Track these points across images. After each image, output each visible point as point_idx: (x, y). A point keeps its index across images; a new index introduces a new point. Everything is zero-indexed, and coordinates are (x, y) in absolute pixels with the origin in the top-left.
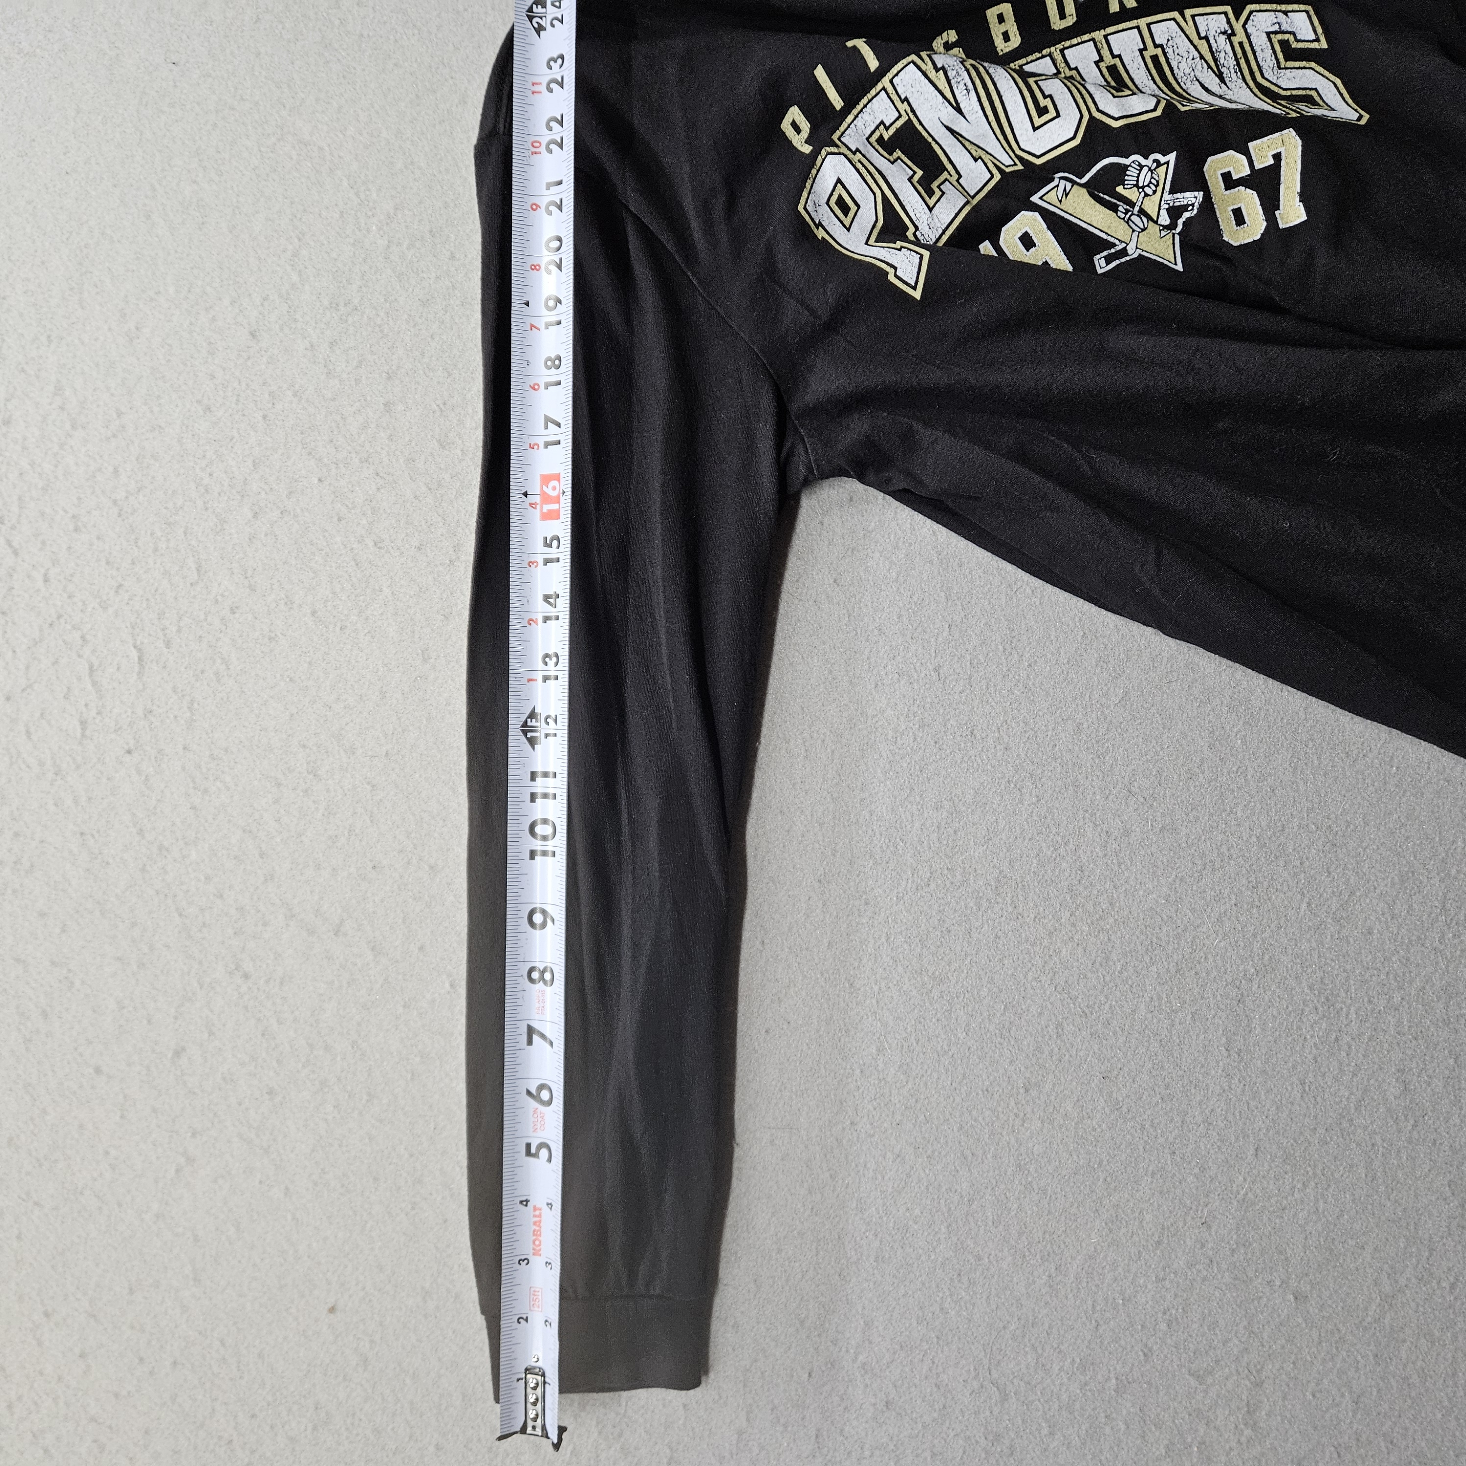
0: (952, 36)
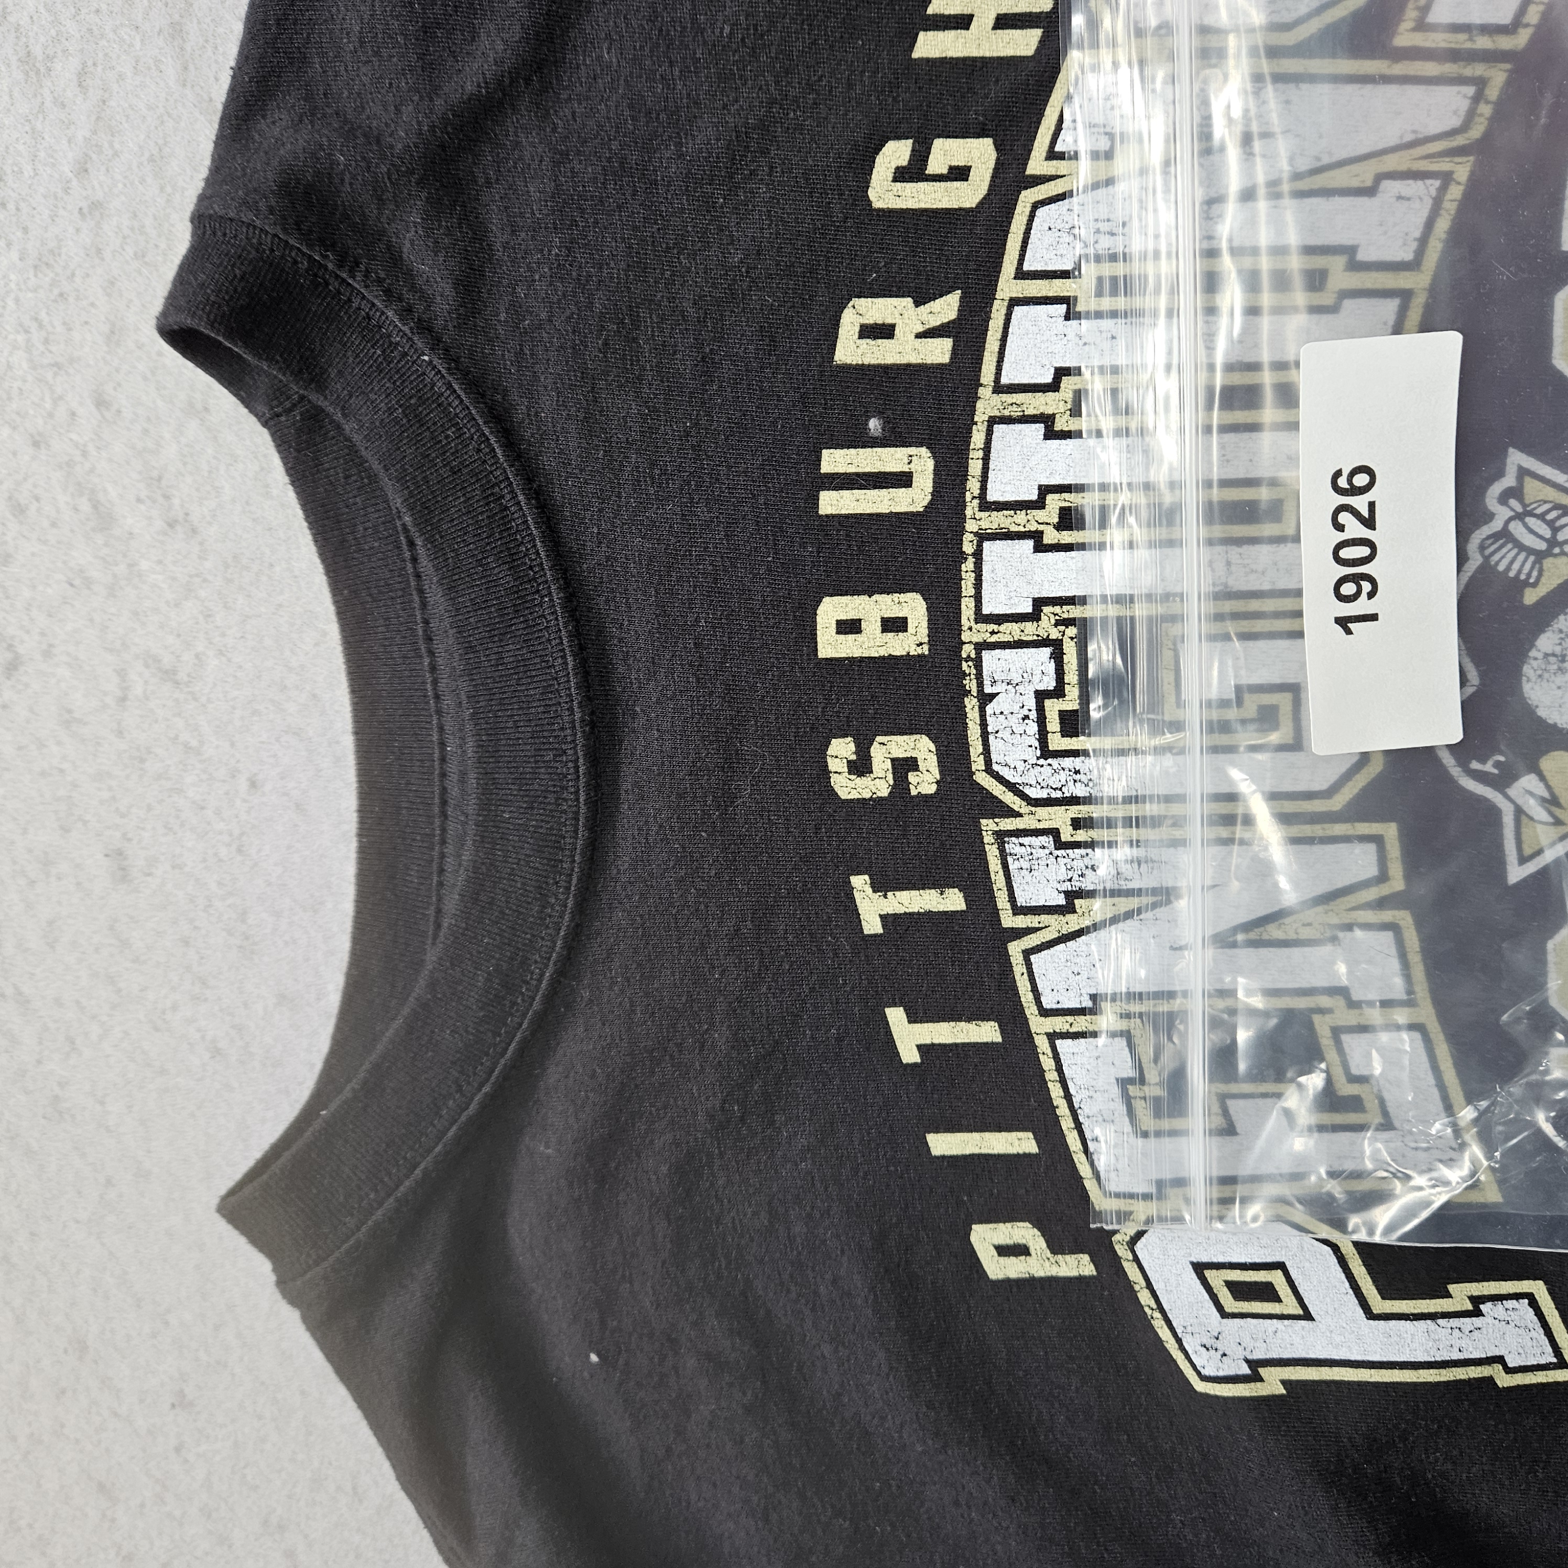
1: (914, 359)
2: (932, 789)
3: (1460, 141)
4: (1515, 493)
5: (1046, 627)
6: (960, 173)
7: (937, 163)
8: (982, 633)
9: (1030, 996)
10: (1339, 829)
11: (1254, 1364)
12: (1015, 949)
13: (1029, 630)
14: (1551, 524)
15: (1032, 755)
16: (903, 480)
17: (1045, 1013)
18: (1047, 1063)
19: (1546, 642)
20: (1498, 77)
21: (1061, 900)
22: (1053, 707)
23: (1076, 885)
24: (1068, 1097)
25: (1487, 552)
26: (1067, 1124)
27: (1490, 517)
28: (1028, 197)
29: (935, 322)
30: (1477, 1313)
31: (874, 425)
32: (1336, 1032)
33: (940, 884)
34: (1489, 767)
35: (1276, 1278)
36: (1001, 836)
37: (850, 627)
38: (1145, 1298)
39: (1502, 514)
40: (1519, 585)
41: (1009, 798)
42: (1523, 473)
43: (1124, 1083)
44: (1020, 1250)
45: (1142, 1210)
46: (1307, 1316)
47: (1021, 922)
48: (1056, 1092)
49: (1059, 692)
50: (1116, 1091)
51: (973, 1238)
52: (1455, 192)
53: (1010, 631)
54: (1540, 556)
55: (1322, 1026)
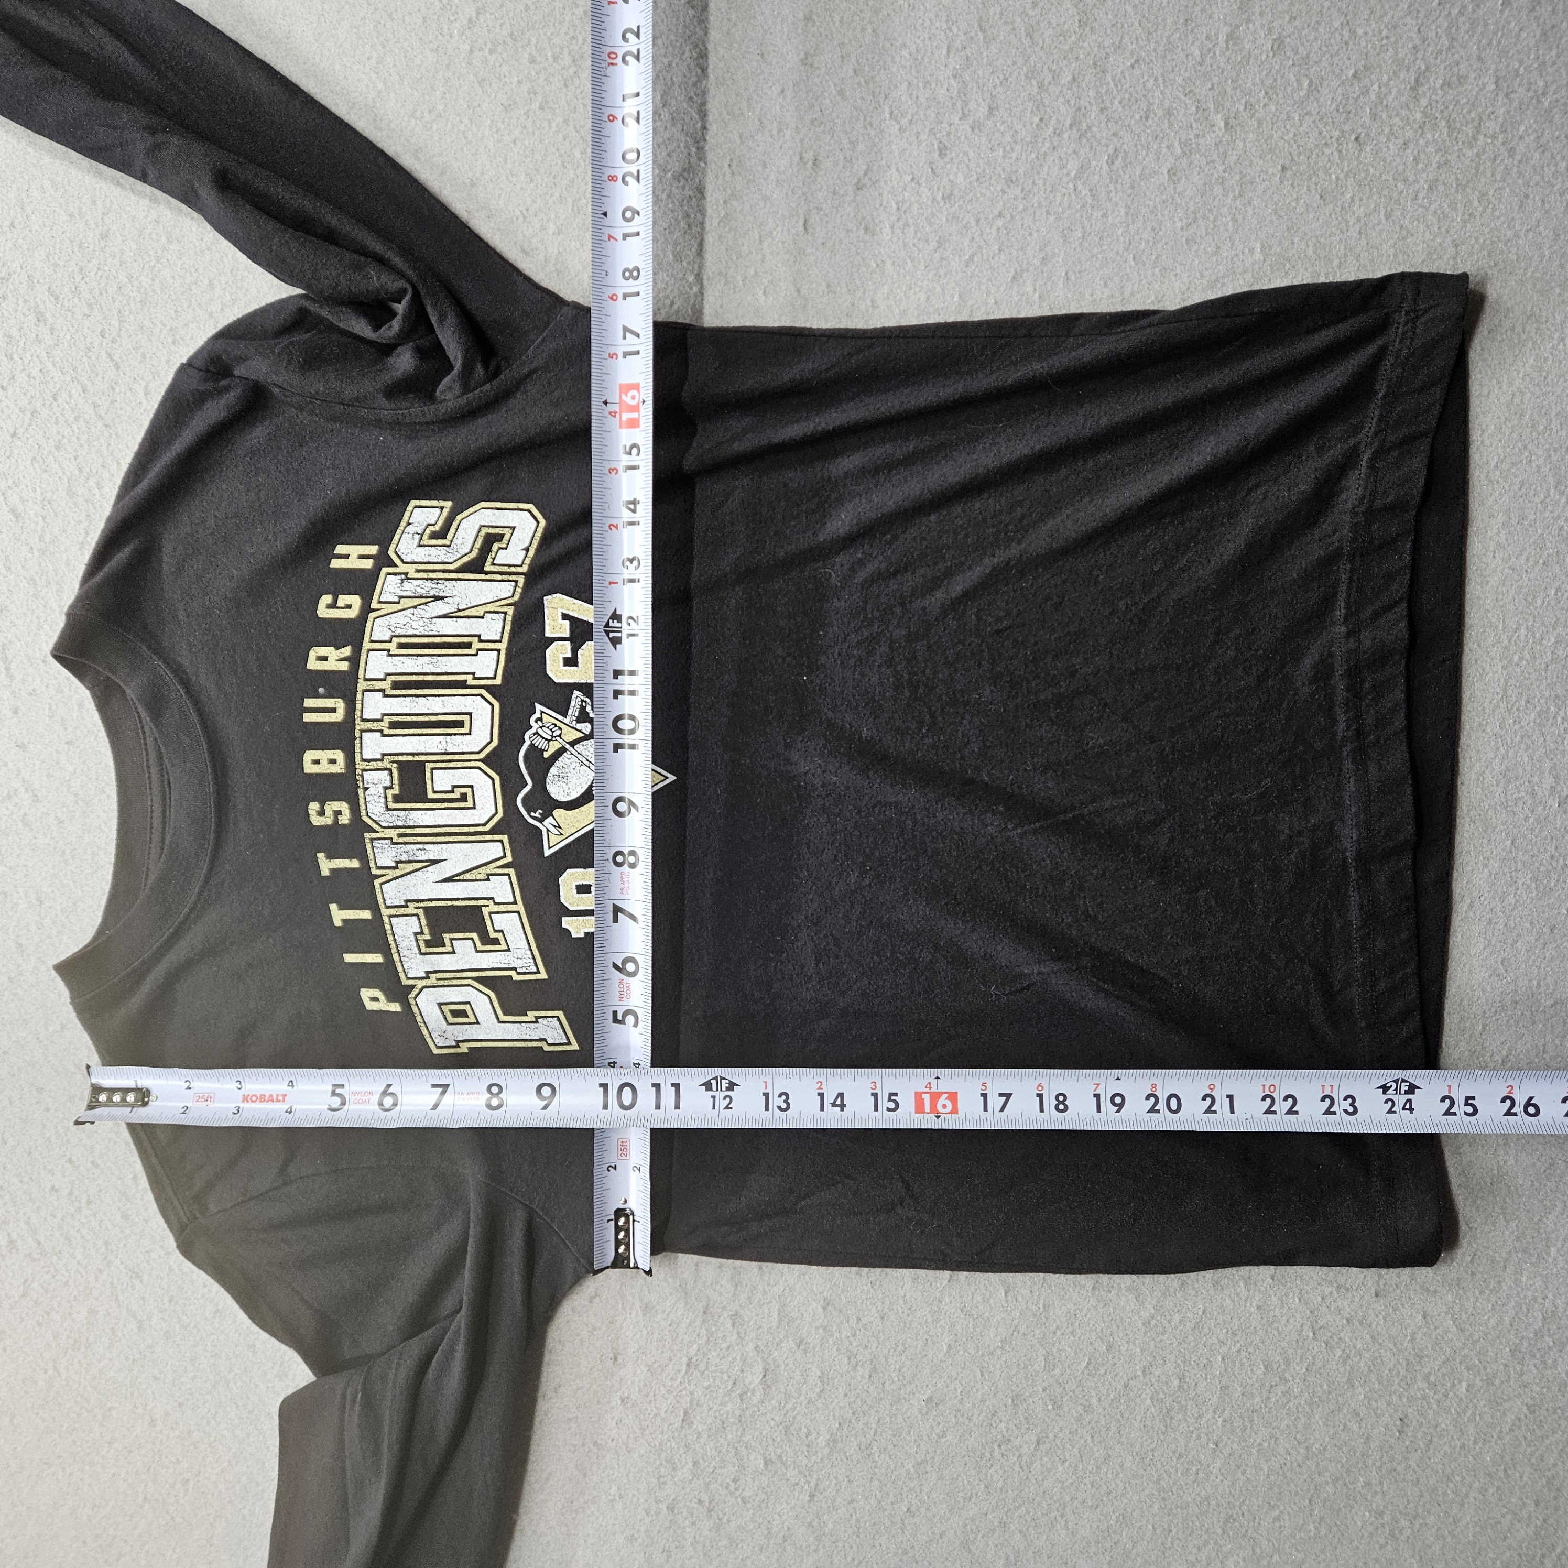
0: (314, 807)
1: (335, 668)
2: (346, 822)
3: (510, 601)
4: (540, 719)
5: (386, 764)
6: (349, 607)
7: (340, 603)
8: (364, 765)
10: (488, 837)
11: (458, 1042)
12: (377, 882)
13: (380, 765)
15: (383, 810)
16: (334, 710)
18: (387, 927)
19: (553, 770)
20: (521, 580)
21: (393, 864)
22: (389, 792)
23: (399, 858)
28: (372, 615)
29: (342, 656)
31: (321, 690)
32: (490, 913)
33: (350, 857)
34: (537, 815)
35: (467, 1007)
36: (372, 840)
37: (317, 762)
39: (535, 726)
40: (542, 751)
41: (375, 826)
42: (542, 712)
43: (416, 934)
45: (420, 984)
46: (478, 1023)
47: (379, 872)
48: (390, 938)
49: (391, 788)
50: (413, 937)
52: (509, 618)
53: (374, 765)
54: (549, 741)
55: (485, 911)
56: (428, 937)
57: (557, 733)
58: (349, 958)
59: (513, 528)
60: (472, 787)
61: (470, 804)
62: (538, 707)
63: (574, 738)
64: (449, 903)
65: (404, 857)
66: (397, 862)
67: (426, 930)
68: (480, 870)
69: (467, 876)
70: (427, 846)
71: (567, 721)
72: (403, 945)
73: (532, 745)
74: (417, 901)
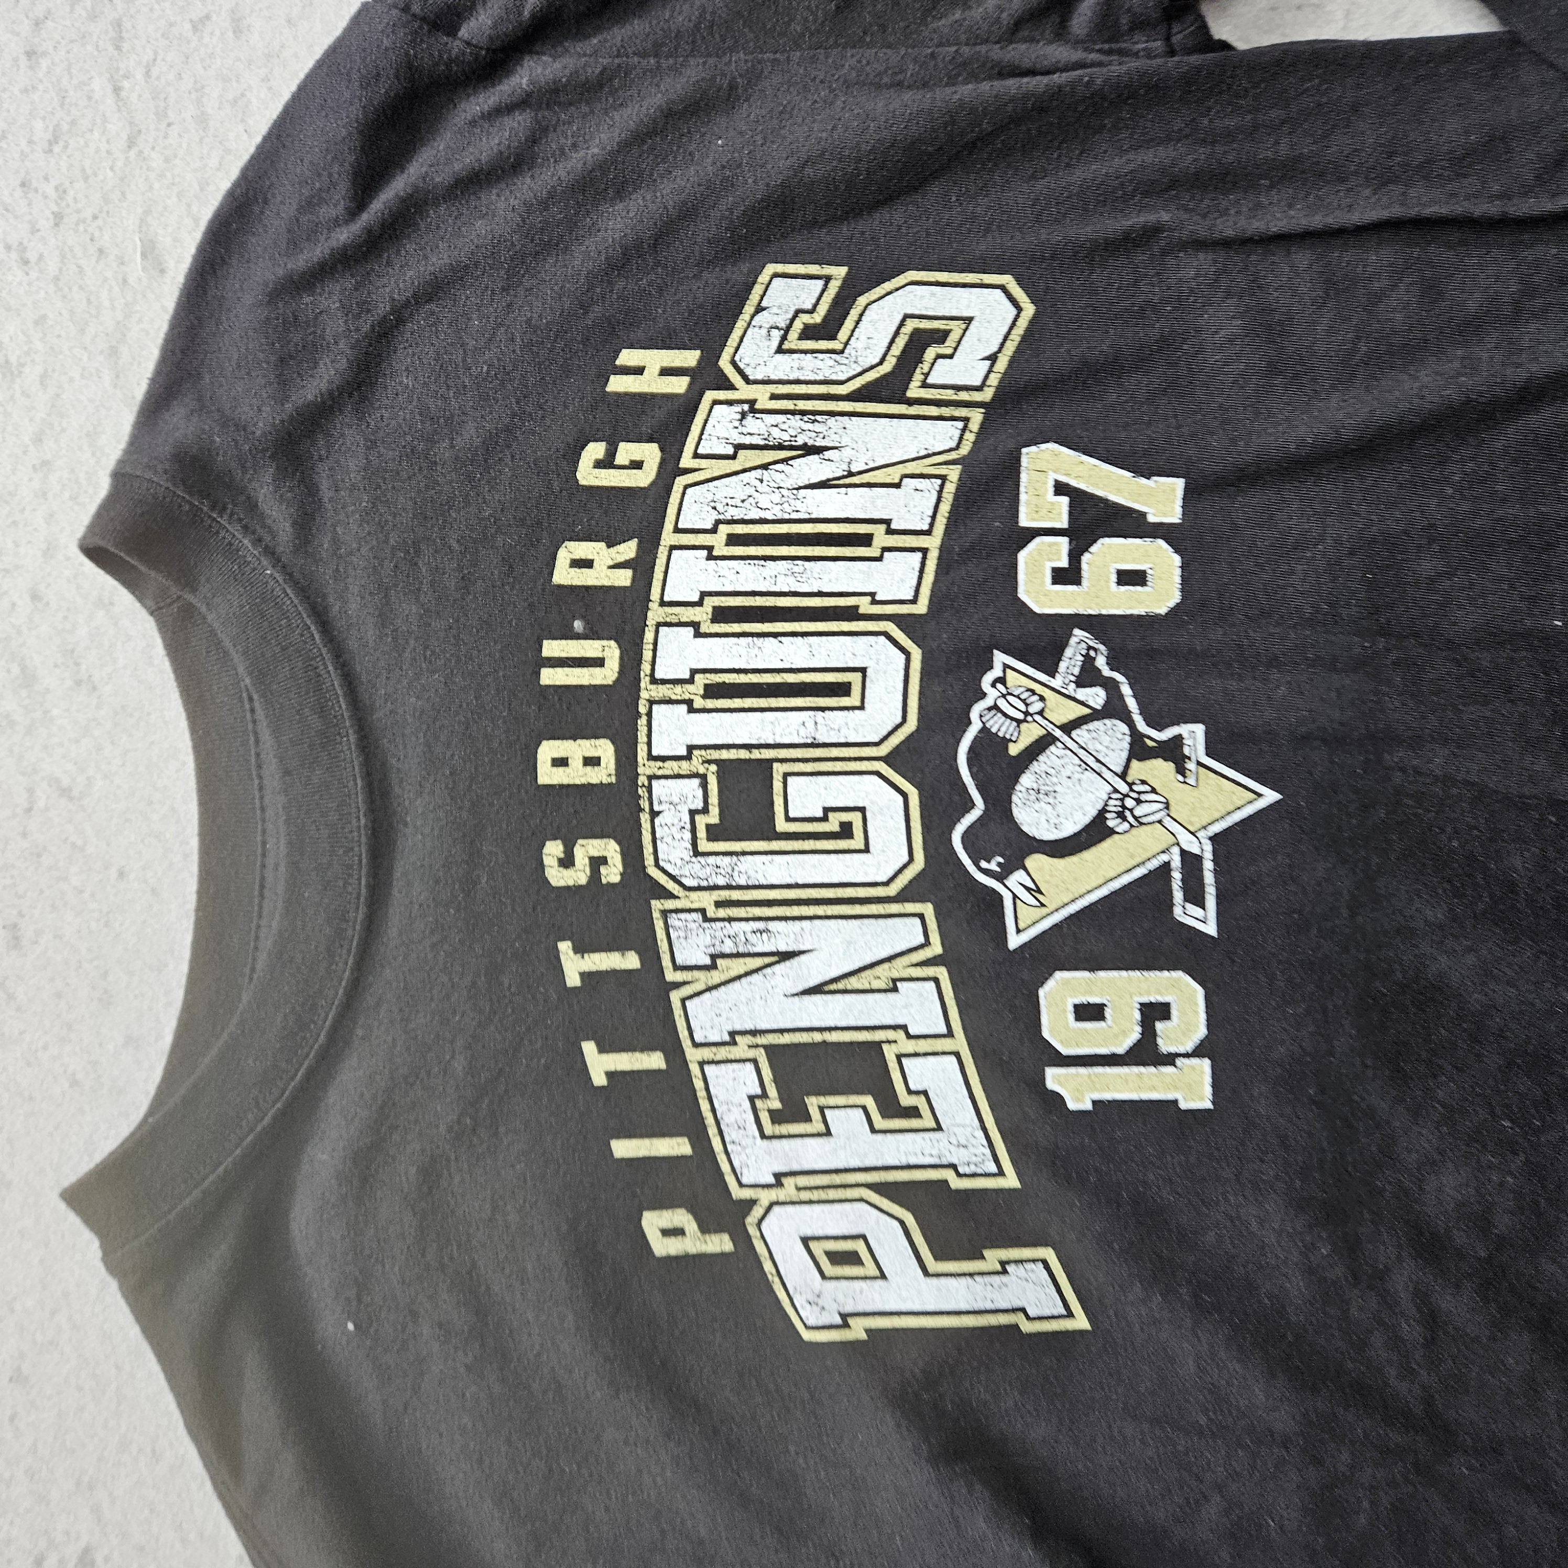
1: (606, 583)
2: (616, 879)
3: (953, 456)
4: (1002, 680)
5: (696, 765)
6: (637, 465)
8: (652, 768)
9: (686, 1033)
11: (844, 1316)
12: (675, 997)
13: (685, 767)
14: (1024, 701)
15: (687, 854)
16: (599, 662)
17: (696, 1045)
19: (1026, 780)
20: (977, 417)
21: (708, 961)
22: (701, 821)
23: (719, 949)
24: (713, 1110)
25: (984, 719)
26: (712, 1131)
27: (983, 695)
28: (681, 481)
29: (621, 559)
30: (1005, 1272)
31: (578, 625)
32: (899, 1057)
33: (621, 947)
35: (860, 1247)
36: (665, 913)
37: (560, 762)
38: (768, 1266)
39: (992, 695)
40: (1005, 742)
41: (671, 886)
42: (1006, 666)
44: (678, 1232)
45: (765, 1197)
47: (679, 976)
48: (705, 1106)
49: (705, 810)
50: (747, 1104)
51: (644, 1223)
52: (950, 488)
53: (671, 767)
54: (1019, 722)
55: (890, 1053)
56: (776, 1104)
57: (1036, 707)
58: (623, 1148)
59: (969, 320)
60: (862, 810)
61: (857, 842)
62: (1000, 658)
63: (1072, 716)
64: (817, 1037)
65: (728, 947)
66: (714, 957)
67: (772, 1091)
68: (879, 970)
69: (853, 983)
70: (772, 925)
71: (1056, 683)
72: (727, 1119)
73: (985, 730)
74: (754, 1033)
